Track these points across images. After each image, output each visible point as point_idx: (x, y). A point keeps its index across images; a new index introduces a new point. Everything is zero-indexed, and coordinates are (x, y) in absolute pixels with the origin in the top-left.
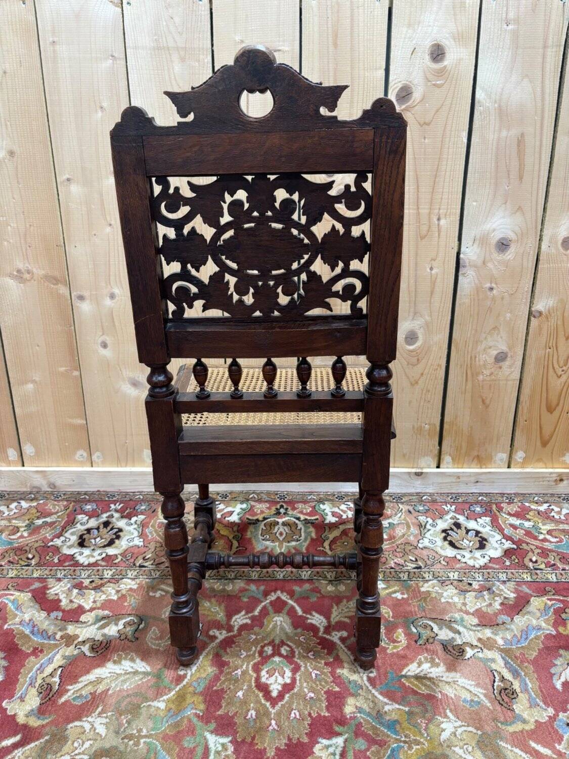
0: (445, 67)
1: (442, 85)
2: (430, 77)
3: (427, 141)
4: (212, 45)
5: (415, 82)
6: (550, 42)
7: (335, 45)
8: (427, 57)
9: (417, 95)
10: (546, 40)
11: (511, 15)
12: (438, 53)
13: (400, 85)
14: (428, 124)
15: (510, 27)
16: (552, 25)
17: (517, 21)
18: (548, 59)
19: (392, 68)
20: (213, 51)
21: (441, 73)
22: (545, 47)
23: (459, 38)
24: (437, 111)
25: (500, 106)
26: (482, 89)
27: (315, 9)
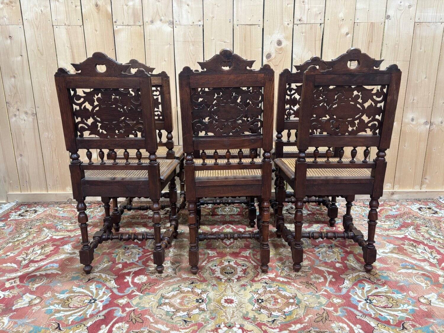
0: (282, 47)
1: (281, 53)
2: (277, 50)
3: (277, 71)
4: (203, 40)
5: (272, 52)
6: (317, 39)
7: (245, 40)
8: (276, 44)
9: (273, 56)
10: (315, 38)
11: (304, 31)
12: (279, 43)
13: (267, 53)
14: (277, 66)
15: (303, 34)
16: (317, 34)
17: (305, 32)
18: (317, 45)
19: (264, 47)
20: (203, 42)
21: (281, 49)
22: (315, 41)
23: (286, 38)
24: (280, 61)
25: (301, 60)
26: (295, 55)
27: (238, 29)
